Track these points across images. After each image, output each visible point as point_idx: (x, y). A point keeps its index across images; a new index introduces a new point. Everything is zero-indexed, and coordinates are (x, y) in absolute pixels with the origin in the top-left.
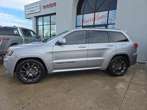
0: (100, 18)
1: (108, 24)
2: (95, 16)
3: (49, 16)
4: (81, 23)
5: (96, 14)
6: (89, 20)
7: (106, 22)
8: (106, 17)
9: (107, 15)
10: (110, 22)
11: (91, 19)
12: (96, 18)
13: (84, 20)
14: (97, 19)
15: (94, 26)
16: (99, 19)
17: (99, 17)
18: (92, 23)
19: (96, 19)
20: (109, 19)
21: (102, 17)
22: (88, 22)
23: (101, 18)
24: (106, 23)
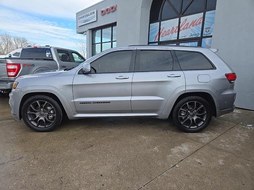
0: (189, 27)
1: (202, 37)
2: (180, 22)
3: (111, 28)
4: (156, 37)
5: (183, 19)
6: (169, 30)
7: (200, 33)
8: (199, 23)
9: (202, 21)
10: (206, 33)
11: (173, 28)
12: (182, 26)
13: (162, 32)
14: (184, 29)
15: (178, 42)
16: (186, 28)
17: (188, 24)
18: (174, 37)
19: (181, 29)
20: (205, 27)
21: (193, 24)
22: (168, 34)
23: (191, 25)
24: (200, 36)
